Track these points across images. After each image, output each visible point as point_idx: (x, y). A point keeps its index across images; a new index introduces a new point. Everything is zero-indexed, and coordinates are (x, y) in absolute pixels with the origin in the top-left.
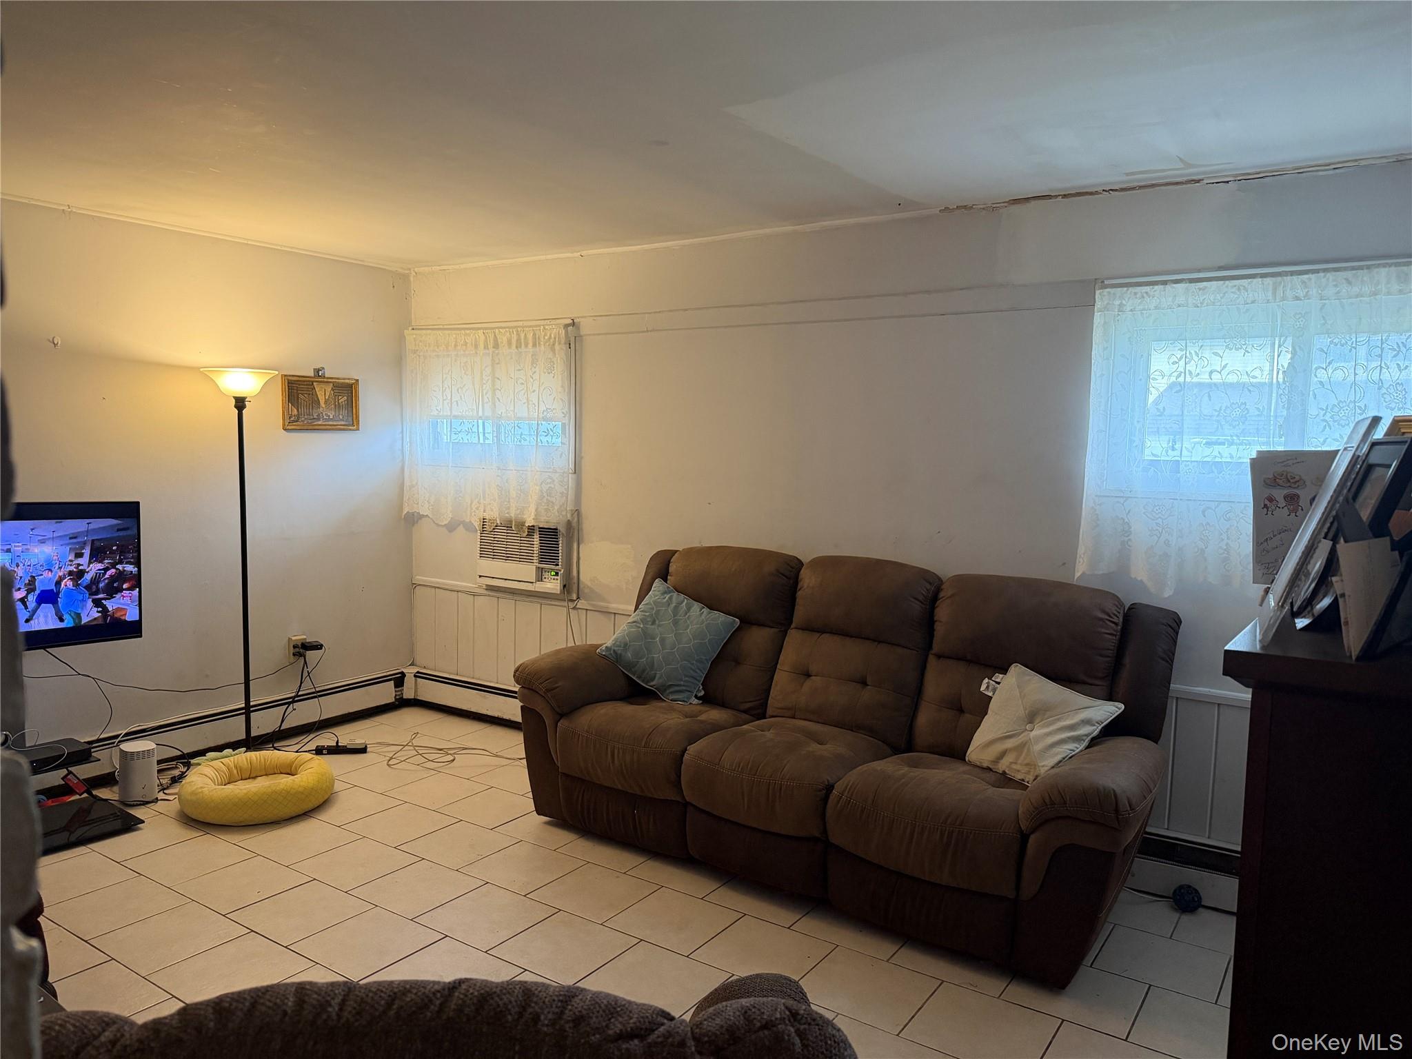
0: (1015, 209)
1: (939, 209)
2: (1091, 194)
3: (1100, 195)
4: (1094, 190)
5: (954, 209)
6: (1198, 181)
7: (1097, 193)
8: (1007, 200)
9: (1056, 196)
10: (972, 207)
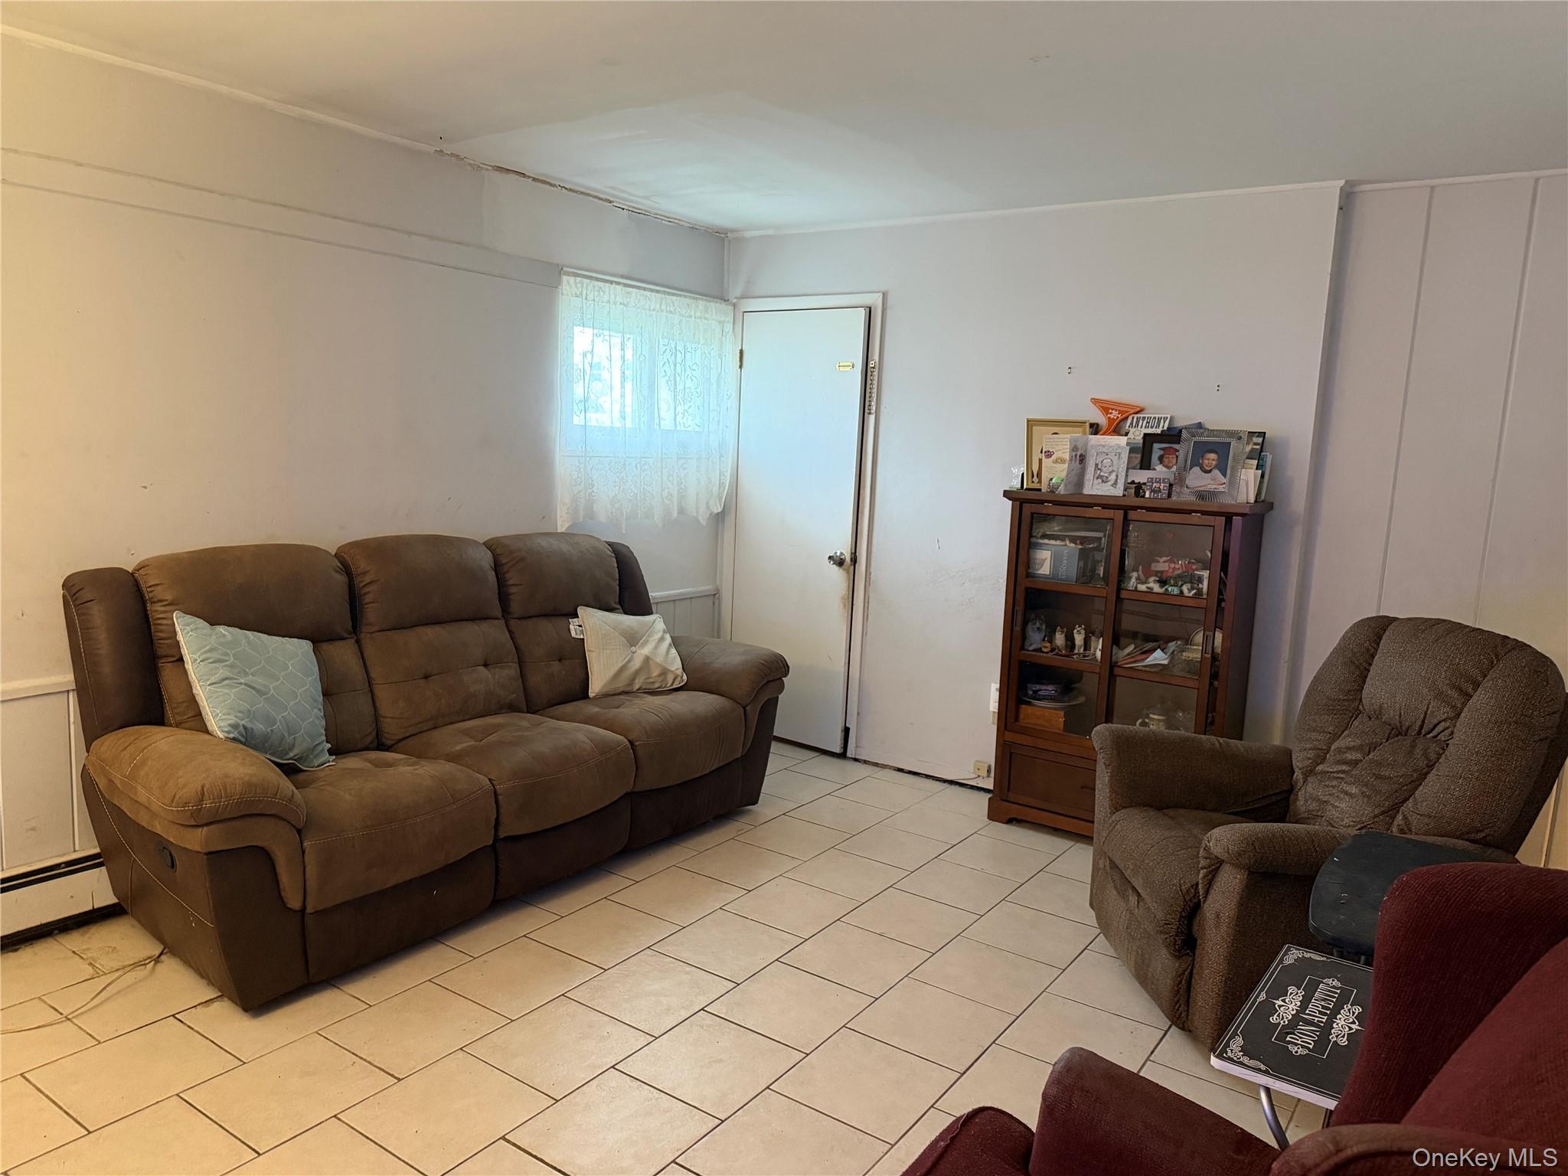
0: (497, 175)
1: (435, 149)
2: (551, 185)
3: (555, 189)
4: (553, 182)
5: (447, 154)
6: (611, 202)
7: (553, 185)
8: (492, 164)
9: (529, 177)
10: (463, 159)
